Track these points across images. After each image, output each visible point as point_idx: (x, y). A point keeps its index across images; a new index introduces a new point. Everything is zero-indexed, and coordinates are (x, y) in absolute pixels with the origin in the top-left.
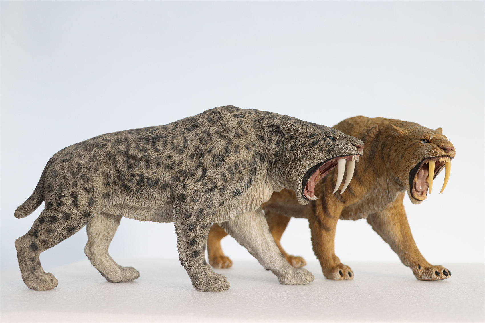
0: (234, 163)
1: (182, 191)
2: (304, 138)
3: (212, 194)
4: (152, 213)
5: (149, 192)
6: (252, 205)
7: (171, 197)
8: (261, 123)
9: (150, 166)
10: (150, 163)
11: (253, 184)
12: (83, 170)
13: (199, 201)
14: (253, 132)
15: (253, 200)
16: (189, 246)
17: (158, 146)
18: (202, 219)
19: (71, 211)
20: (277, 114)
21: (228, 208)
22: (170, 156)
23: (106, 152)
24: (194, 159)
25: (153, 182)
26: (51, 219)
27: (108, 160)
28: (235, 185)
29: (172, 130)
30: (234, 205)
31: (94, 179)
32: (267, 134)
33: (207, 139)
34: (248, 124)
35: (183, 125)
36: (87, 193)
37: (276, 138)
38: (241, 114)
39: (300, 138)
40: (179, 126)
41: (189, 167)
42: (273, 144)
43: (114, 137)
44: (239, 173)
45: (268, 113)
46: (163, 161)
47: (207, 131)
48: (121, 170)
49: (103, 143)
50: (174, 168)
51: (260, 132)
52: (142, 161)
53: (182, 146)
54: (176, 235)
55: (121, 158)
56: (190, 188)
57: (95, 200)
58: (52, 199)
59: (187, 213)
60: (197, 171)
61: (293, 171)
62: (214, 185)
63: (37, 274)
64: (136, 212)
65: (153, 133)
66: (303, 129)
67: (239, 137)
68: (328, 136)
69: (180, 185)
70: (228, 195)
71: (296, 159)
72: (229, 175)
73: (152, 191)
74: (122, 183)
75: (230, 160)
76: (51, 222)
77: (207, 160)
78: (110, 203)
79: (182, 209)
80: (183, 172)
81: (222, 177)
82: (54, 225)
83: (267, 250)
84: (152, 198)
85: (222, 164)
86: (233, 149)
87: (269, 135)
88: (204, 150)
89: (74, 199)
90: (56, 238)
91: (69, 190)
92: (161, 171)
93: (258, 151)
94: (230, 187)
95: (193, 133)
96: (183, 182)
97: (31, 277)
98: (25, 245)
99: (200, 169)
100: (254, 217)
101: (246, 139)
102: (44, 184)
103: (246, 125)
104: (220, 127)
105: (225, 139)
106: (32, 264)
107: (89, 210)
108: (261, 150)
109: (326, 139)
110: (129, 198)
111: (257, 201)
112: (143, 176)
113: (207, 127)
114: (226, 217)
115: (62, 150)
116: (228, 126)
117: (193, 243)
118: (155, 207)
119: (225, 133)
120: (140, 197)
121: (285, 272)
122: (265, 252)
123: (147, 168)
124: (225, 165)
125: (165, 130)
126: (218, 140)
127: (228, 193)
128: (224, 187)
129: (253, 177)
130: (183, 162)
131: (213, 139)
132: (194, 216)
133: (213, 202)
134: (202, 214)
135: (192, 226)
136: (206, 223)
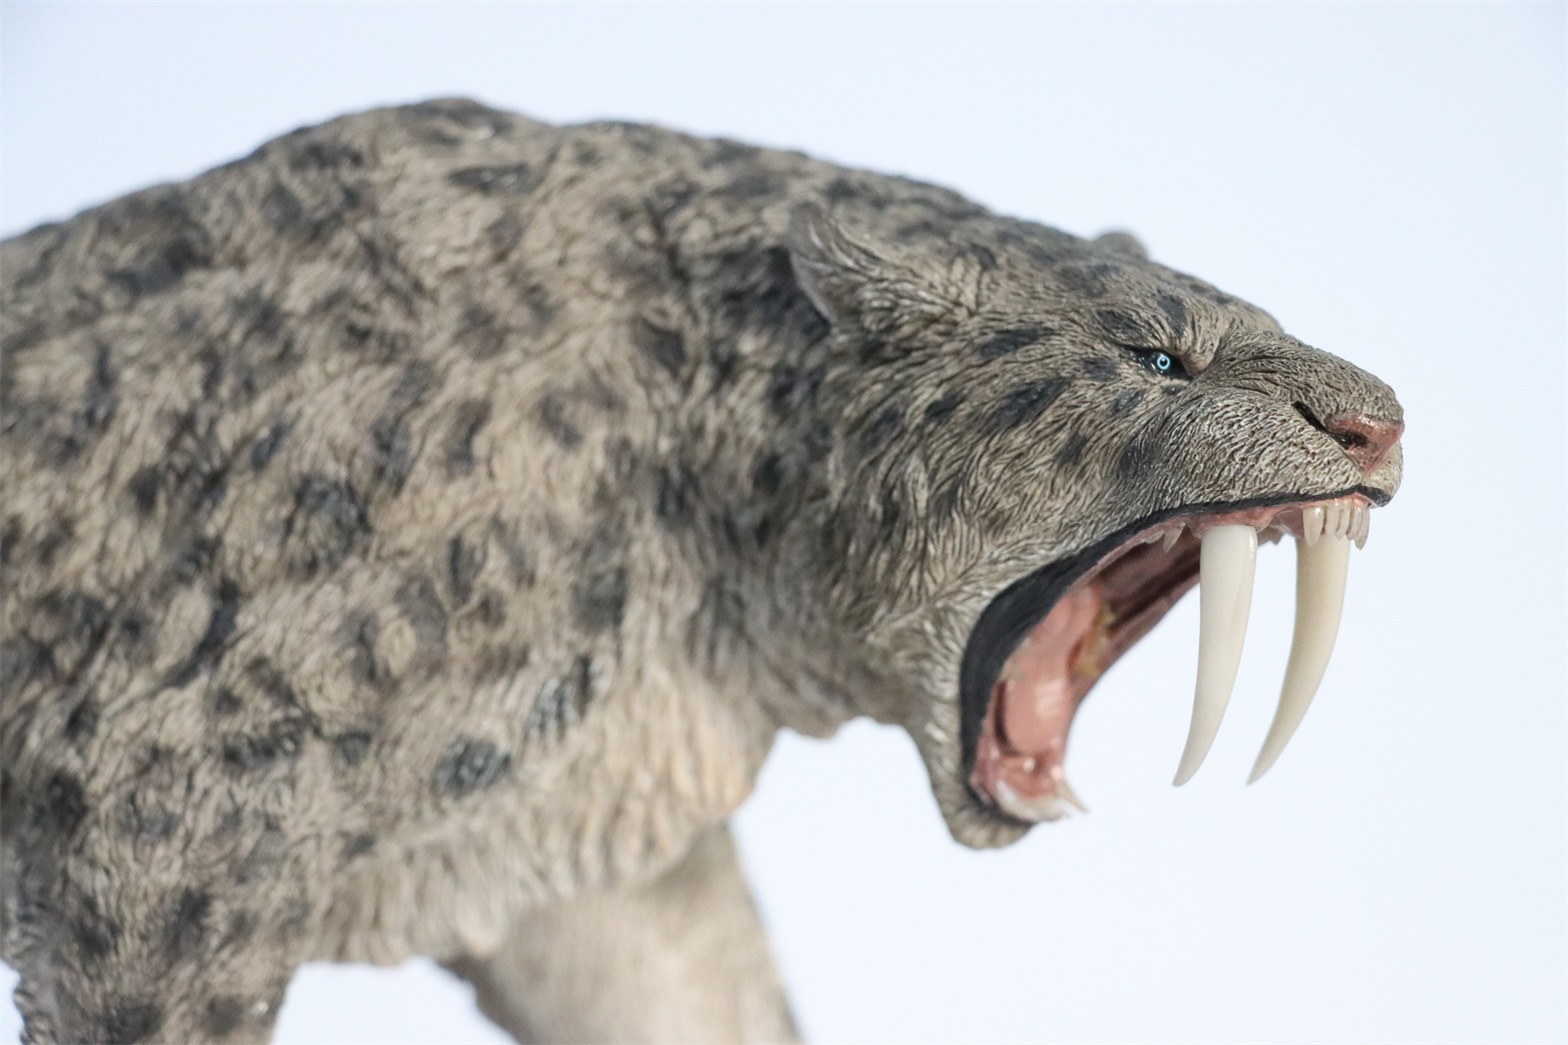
0: (442, 545)
1: (60, 750)
2: (957, 353)
3: (276, 775)
8: (667, 233)
11: (602, 694)
13: (181, 832)
14: (607, 305)
15: (617, 812)
18: (203, 967)
24: (162, 510)
28: (459, 707)
32: (704, 317)
33: (259, 363)
34: (568, 244)
35: (100, 249)
37: (768, 347)
38: (521, 169)
39: (932, 356)
40: (73, 259)
41: (122, 572)
42: (743, 395)
44: (488, 619)
45: (729, 151)
47: (266, 291)
51: (655, 304)
53: (75, 416)
56: (118, 735)
59: (89, 922)
60: (176, 602)
61: (873, 609)
62: (295, 712)
66: (953, 290)
67: (490, 341)
68: (1128, 348)
69: (54, 707)
70: (401, 782)
71: (893, 514)
72: (409, 634)
75: (414, 518)
77: (246, 520)
79: (57, 889)
80: (80, 605)
81: (351, 653)
85: (359, 548)
86: (439, 438)
87: (721, 329)
88: (227, 444)
93: (636, 446)
94: (415, 723)
95: (163, 307)
96: (73, 680)
99: (194, 589)
101: (547, 357)
103: (548, 247)
104: (356, 262)
105: (386, 361)
108: (660, 439)
109: (1114, 366)
113: (267, 262)
116: (416, 260)
119: (391, 318)
124: (378, 558)
126: (332, 366)
127: (405, 772)
128: (372, 727)
129: (605, 640)
130: (81, 529)
131: (299, 359)
132: (138, 942)
133: (283, 836)
134: (202, 929)
135: (130, 1019)
136: (234, 991)
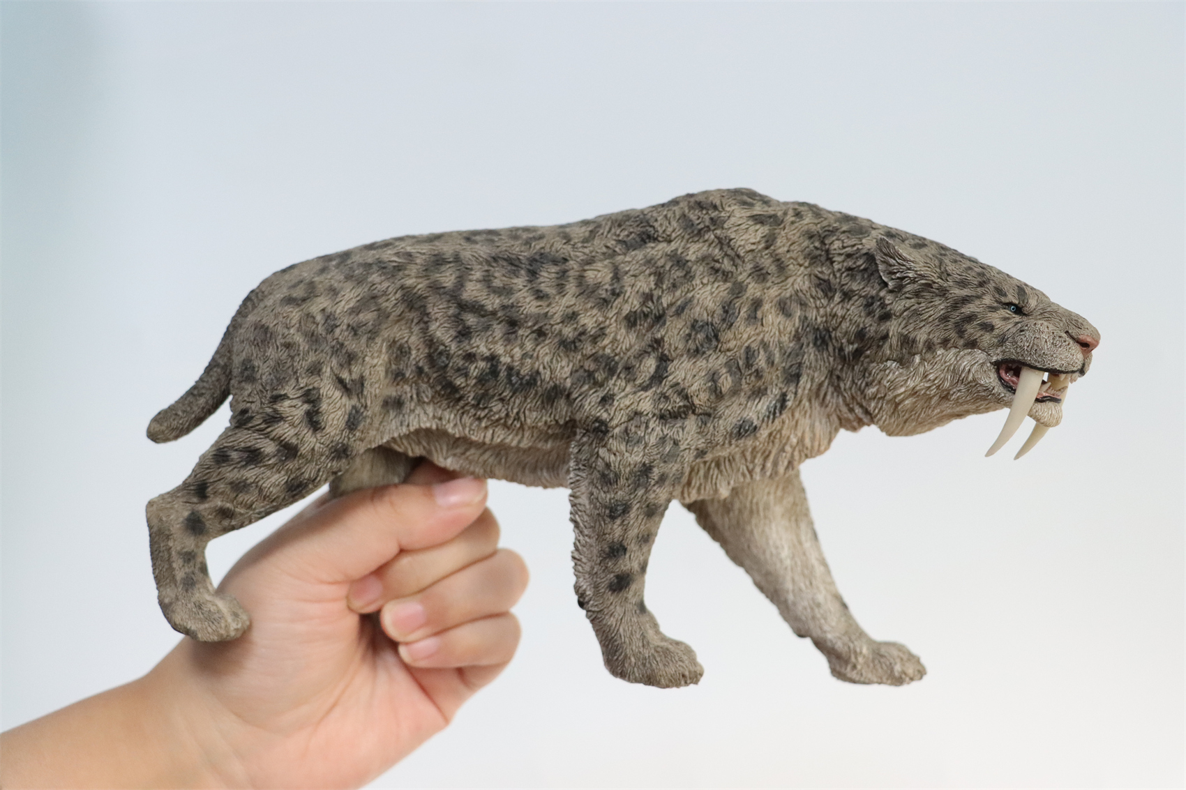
0: (743, 348)
1: (598, 410)
3: (678, 425)
4: (509, 459)
5: (509, 404)
6: (780, 463)
7: (566, 423)
8: (825, 244)
9: (516, 337)
10: (520, 328)
11: (788, 407)
12: (338, 331)
13: (643, 442)
14: (802, 268)
15: (783, 450)
16: (605, 558)
17: (542, 285)
18: (647, 492)
19: (300, 437)
20: (870, 223)
21: (713, 465)
22: (574, 313)
23: (402, 287)
24: (638, 326)
25: (522, 379)
26: (246, 455)
27: (407, 310)
28: (742, 407)
29: (583, 242)
30: (731, 458)
31: (367, 359)
32: (838, 275)
33: (678, 277)
34: (791, 245)
35: (613, 230)
36: (345, 394)
37: (863, 288)
38: (774, 216)
40: (602, 234)
41: (621, 348)
42: (853, 304)
43: (425, 248)
44: (756, 377)
45: (847, 218)
46: (552, 325)
47: (679, 252)
48: (437, 340)
49: (395, 262)
50: (582, 346)
51: (820, 269)
52: (498, 322)
53: (607, 290)
54: (572, 526)
55: (441, 307)
56: (622, 405)
57: (364, 414)
58: (252, 402)
59: (606, 472)
60: (644, 360)
62: (687, 403)
63: (198, 595)
64: (468, 453)
65: (530, 247)
67: (762, 277)
69: (595, 395)
70: (720, 432)
72: (729, 379)
73: (518, 402)
74: (439, 373)
75: (735, 338)
76: (244, 463)
77: (673, 333)
78: (401, 425)
79: (593, 459)
80: (605, 358)
81: (710, 384)
82: (252, 471)
83: (805, 584)
84: (516, 422)
85: (713, 346)
86: (745, 310)
87: (845, 280)
88: (665, 305)
89: (309, 408)
90: (254, 506)
91: (298, 381)
92: (545, 352)
93: (809, 318)
94: (727, 411)
95: (639, 255)
96: (601, 385)
97: (183, 603)
98: (172, 517)
99: (651, 357)
100: (779, 493)
101: (781, 285)
102: (230, 358)
103: (784, 245)
104: (714, 245)
105: (725, 281)
106: (186, 568)
107: (346, 439)
108: (818, 318)
109: (998, 310)
110: (452, 416)
111: (792, 455)
112: (496, 360)
113: (679, 241)
114: (707, 488)
115: (284, 271)
116: (737, 246)
117: (616, 554)
118: (522, 445)
119: (726, 265)
120: (483, 415)
121: (849, 647)
122: (800, 590)
123: (508, 341)
124: (720, 351)
125: (564, 241)
126: (705, 281)
127: (722, 428)
128: (712, 411)
129: (792, 388)
130: (607, 331)
131: (693, 278)
132: (625, 481)
133: (680, 448)
134: (648, 477)
135: (619, 508)
136: (656, 501)
